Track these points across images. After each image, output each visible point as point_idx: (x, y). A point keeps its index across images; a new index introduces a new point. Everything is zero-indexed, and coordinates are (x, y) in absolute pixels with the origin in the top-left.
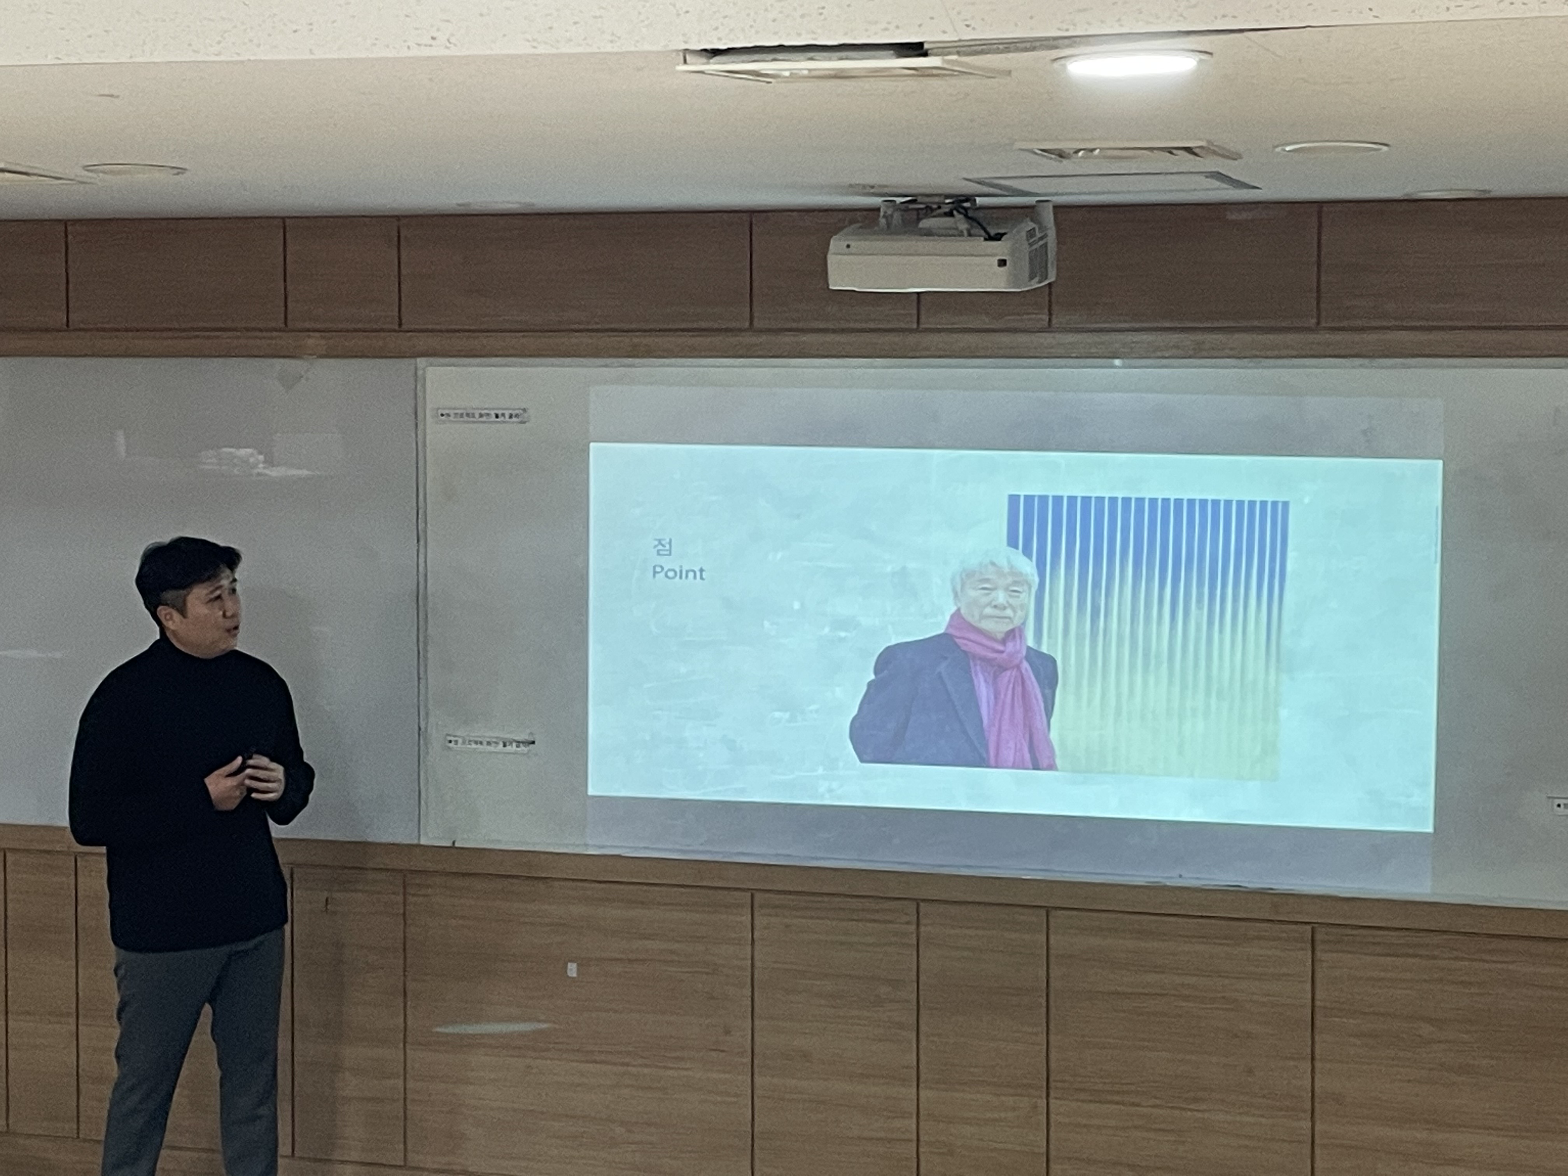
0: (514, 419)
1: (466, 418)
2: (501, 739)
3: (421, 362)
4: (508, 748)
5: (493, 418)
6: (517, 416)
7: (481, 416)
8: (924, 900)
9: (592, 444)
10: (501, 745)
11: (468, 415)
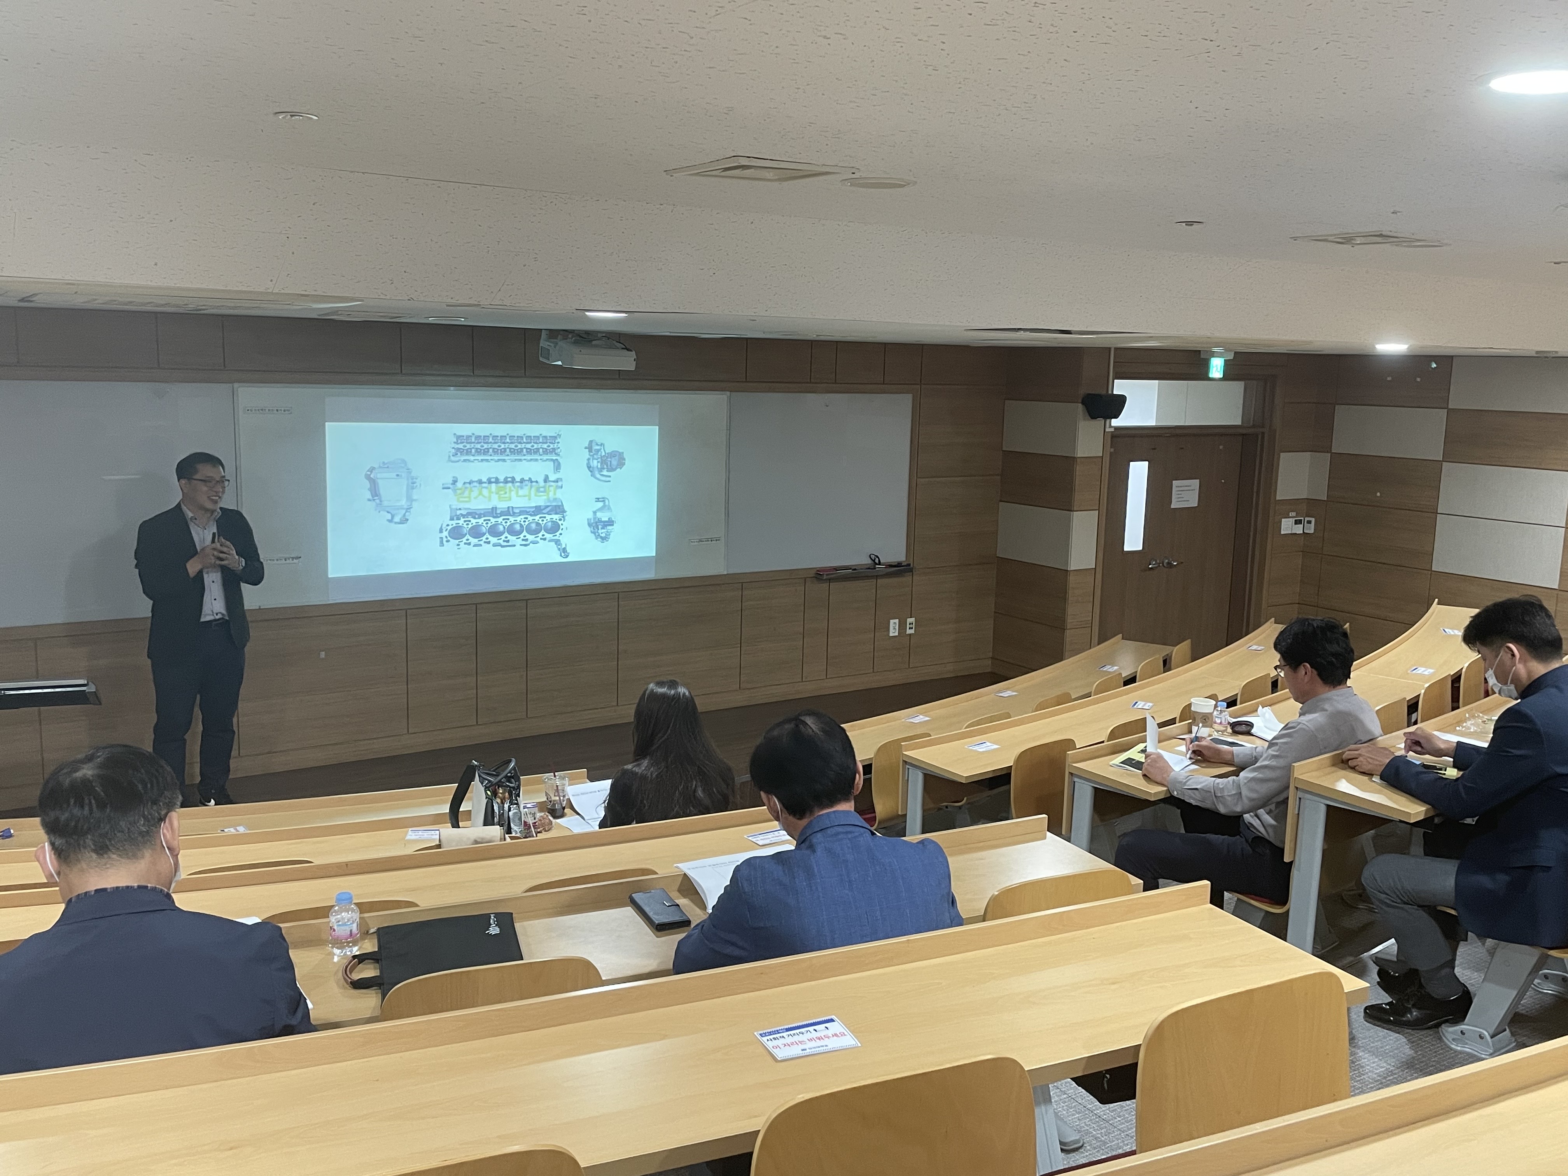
0: (287, 412)
1: (261, 412)
2: (283, 557)
3: (236, 385)
4: (288, 561)
5: (276, 412)
6: (288, 410)
7: (269, 410)
8: (478, 604)
9: (326, 423)
10: (284, 560)
11: (262, 410)
